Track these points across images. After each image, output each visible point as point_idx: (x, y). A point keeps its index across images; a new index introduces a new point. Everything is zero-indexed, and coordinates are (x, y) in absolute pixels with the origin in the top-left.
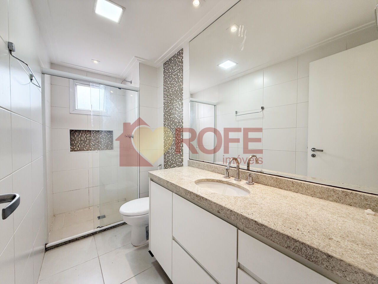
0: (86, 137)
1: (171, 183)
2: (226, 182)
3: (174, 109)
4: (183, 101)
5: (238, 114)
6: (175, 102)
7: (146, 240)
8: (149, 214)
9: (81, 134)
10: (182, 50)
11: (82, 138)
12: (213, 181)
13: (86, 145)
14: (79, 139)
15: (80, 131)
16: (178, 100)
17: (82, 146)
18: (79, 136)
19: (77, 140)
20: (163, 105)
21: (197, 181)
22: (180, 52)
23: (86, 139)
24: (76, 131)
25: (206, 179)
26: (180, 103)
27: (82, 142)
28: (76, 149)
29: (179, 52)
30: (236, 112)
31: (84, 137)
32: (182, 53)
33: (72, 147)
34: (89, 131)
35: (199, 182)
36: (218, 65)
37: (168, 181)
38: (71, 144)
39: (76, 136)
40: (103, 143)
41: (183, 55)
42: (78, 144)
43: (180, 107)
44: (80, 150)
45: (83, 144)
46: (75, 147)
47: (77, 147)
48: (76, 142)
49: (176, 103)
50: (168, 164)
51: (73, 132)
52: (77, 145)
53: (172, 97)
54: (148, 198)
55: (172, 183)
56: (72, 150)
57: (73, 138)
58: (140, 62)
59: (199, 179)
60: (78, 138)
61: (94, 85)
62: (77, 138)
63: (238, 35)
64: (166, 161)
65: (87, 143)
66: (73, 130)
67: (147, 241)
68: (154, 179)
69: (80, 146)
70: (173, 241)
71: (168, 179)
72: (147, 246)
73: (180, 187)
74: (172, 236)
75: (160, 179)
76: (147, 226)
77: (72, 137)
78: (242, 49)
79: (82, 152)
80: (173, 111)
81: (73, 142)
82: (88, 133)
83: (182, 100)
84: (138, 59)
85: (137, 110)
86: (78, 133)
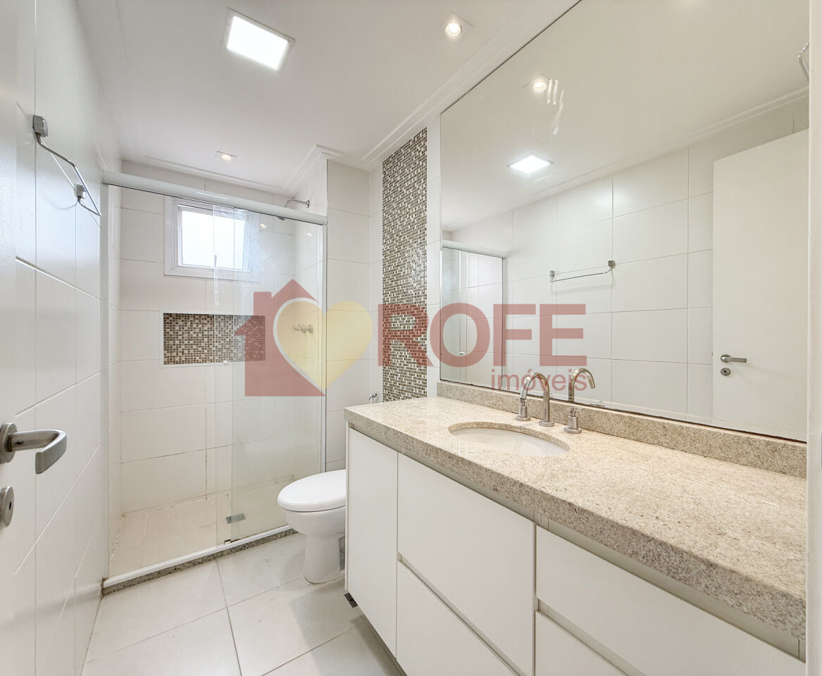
0: (202, 331)
1: (394, 430)
2: (520, 428)
3: (406, 265)
4: (427, 248)
5: (556, 277)
6: (408, 249)
7: (339, 568)
8: (346, 507)
9: (189, 323)
10: (425, 131)
11: (192, 333)
12: (490, 426)
13: (200, 349)
14: (186, 335)
15: (187, 316)
16: (415, 245)
17: (192, 351)
18: (186, 328)
19: (180, 338)
20: (383, 257)
21: (454, 426)
22: (421, 135)
23: (200, 335)
24: (178, 316)
25: (475, 423)
26: (419, 251)
27: (192, 342)
28: (177, 359)
29: (418, 136)
30: (553, 274)
31: (197, 330)
32: (425, 140)
33: (169, 355)
34: (208, 316)
35: (458, 429)
36: (508, 166)
37: (388, 426)
38: (167, 348)
39: (177, 328)
40: (240, 344)
41: (427, 144)
42: (183, 347)
43: (421, 261)
44: (187, 361)
45: (195, 347)
46: (174, 354)
47: (180, 354)
48: (177, 342)
49: (411, 253)
50: (391, 394)
51: (170, 319)
52: (180, 349)
53: (402, 238)
54: (344, 472)
55: (397, 432)
56: (169, 360)
57: (171, 333)
58: (329, 157)
59: (460, 421)
60: (183, 333)
61: (222, 210)
62: (180, 333)
63: (546, 101)
64: (388, 385)
65: (203, 344)
66: (171, 315)
67: (342, 571)
68: (358, 424)
69: (186, 352)
70: (399, 563)
71: (390, 423)
72: (341, 583)
73: (414, 438)
74: (398, 553)
75: (370, 423)
76: (341, 536)
77: (168, 330)
78: (555, 132)
79: (190, 365)
80: (403, 271)
81: (171, 342)
82: (205, 322)
83: (423, 244)
84: (325, 151)
85: (320, 267)
86: (183, 321)
